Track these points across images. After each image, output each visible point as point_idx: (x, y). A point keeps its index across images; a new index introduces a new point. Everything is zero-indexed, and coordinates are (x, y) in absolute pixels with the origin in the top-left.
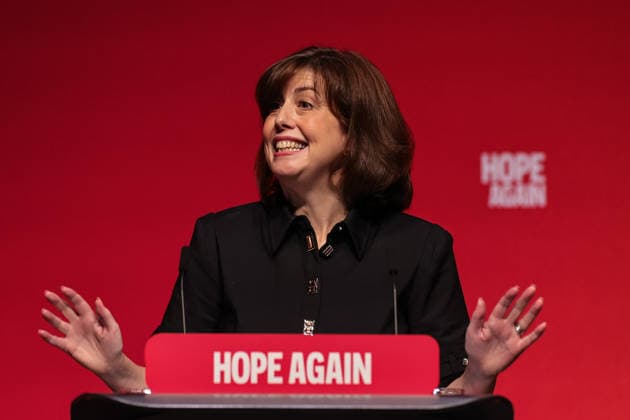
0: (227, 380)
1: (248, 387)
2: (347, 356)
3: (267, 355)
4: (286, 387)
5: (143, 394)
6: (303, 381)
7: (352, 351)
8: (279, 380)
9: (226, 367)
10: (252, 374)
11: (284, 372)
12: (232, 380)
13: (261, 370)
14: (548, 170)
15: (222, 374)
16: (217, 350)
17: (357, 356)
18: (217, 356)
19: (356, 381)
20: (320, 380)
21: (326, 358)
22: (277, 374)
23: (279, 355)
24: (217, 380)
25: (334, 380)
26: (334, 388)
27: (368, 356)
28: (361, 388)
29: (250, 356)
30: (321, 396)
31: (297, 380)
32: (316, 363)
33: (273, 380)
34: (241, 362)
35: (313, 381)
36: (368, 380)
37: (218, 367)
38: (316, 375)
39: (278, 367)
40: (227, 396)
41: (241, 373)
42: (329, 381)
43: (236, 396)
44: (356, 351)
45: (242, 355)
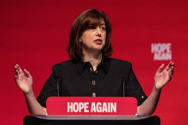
0: (72, 111)
1: (78, 113)
2: (109, 104)
3: (84, 103)
4: (90, 113)
5: (45, 116)
6: (95, 111)
7: (110, 102)
8: (88, 111)
9: (71, 107)
10: (79, 109)
11: (89, 108)
12: (73, 111)
13: (82, 108)
14: (172, 48)
15: (70, 109)
16: (68, 102)
17: (112, 104)
18: (68, 104)
19: (112, 111)
20: (100, 111)
21: (102, 104)
22: (87, 109)
23: (88, 103)
24: (68, 111)
25: (105, 111)
26: (105, 113)
27: (115, 104)
28: (113, 113)
29: (79, 104)
30: (101, 116)
31: (93, 111)
32: (99, 106)
33: (86, 111)
34: (76, 105)
35: (98, 111)
36: (115, 111)
37: (69, 107)
38: (99, 109)
39: (87, 107)
40: (72, 116)
41: (76, 109)
42: (103, 111)
43: (74, 116)
44: (112, 102)
45: (76, 103)
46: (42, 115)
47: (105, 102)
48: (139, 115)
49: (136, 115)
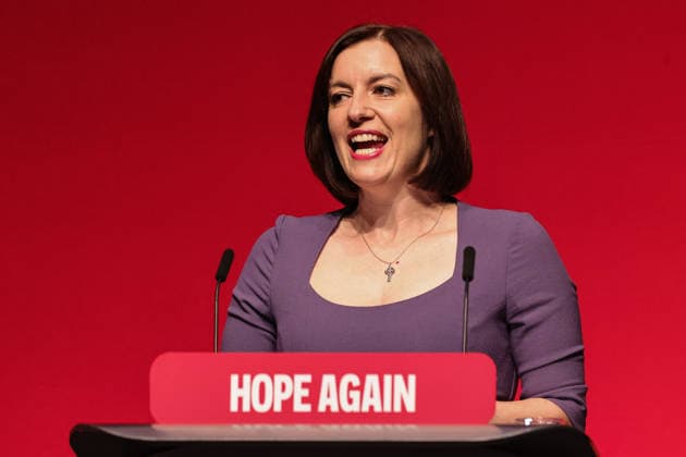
0: (246, 408)
1: (270, 417)
2: (388, 378)
3: (293, 378)
4: (314, 417)
6: (335, 409)
7: (393, 373)
8: (307, 408)
9: (244, 393)
10: (275, 400)
12: (252, 408)
13: (286, 396)
15: (240, 400)
16: (235, 372)
17: (399, 378)
18: (234, 379)
19: (398, 408)
20: (355, 408)
21: (363, 381)
22: (304, 400)
23: (308, 378)
24: (234, 407)
25: (371, 408)
26: (371, 417)
27: (412, 379)
28: (403, 417)
29: (273, 379)
30: (355, 426)
31: (328, 408)
32: (350, 387)
33: (299, 407)
35: (347, 408)
36: (411, 407)
37: (235, 393)
38: (350, 401)
39: (306, 393)
41: (262, 400)
42: (365, 409)
44: (398, 373)
45: (262, 378)
47: (372, 372)
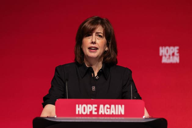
0: (80, 113)
1: (87, 115)
2: (117, 106)
3: (92, 106)
4: (98, 115)
5: (54, 118)
6: (103, 113)
7: (118, 104)
8: (96, 113)
9: (80, 109)
10: (88, 111)
11: (98, 111)
12: (82, 113)
13: (91, 110)
14: (180, 51)
15: (79, 111)
16: (77, 104)
17: (120, 106)
18: (77, 106)
19: (119, 113)
20: (108, 113)
21: (110, 106)
22: (95, 111)
23: (96, 106)
24: (77, 113)
25: (113, 113)
26: (113, 115)
27: (123, 106)
28: (121, 115)
29: (87, 106)
30: (108, 118)
31: (101, 113)
32: (107, 108)
33: (94, 113)
34: (84, 108)
35: (106, 113)
36: (123, 113)
37: (77, 109)
38: (107, 112)
39: (96, 109)
40: (80, 118)
41: (84, 111)
42: (111, 114)
43: (83, 118)
44: (120, 104)
45: (85, 105)
46: (51, 117)
47: (113, 104)
48: (146, 117)
49: (144, 117)
